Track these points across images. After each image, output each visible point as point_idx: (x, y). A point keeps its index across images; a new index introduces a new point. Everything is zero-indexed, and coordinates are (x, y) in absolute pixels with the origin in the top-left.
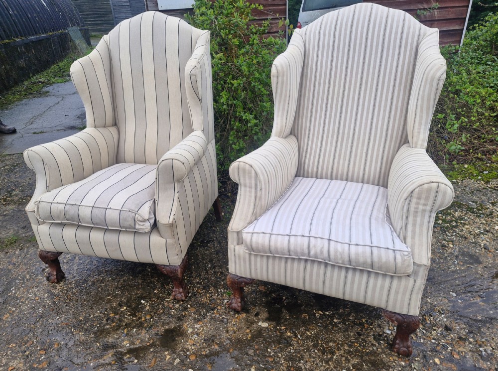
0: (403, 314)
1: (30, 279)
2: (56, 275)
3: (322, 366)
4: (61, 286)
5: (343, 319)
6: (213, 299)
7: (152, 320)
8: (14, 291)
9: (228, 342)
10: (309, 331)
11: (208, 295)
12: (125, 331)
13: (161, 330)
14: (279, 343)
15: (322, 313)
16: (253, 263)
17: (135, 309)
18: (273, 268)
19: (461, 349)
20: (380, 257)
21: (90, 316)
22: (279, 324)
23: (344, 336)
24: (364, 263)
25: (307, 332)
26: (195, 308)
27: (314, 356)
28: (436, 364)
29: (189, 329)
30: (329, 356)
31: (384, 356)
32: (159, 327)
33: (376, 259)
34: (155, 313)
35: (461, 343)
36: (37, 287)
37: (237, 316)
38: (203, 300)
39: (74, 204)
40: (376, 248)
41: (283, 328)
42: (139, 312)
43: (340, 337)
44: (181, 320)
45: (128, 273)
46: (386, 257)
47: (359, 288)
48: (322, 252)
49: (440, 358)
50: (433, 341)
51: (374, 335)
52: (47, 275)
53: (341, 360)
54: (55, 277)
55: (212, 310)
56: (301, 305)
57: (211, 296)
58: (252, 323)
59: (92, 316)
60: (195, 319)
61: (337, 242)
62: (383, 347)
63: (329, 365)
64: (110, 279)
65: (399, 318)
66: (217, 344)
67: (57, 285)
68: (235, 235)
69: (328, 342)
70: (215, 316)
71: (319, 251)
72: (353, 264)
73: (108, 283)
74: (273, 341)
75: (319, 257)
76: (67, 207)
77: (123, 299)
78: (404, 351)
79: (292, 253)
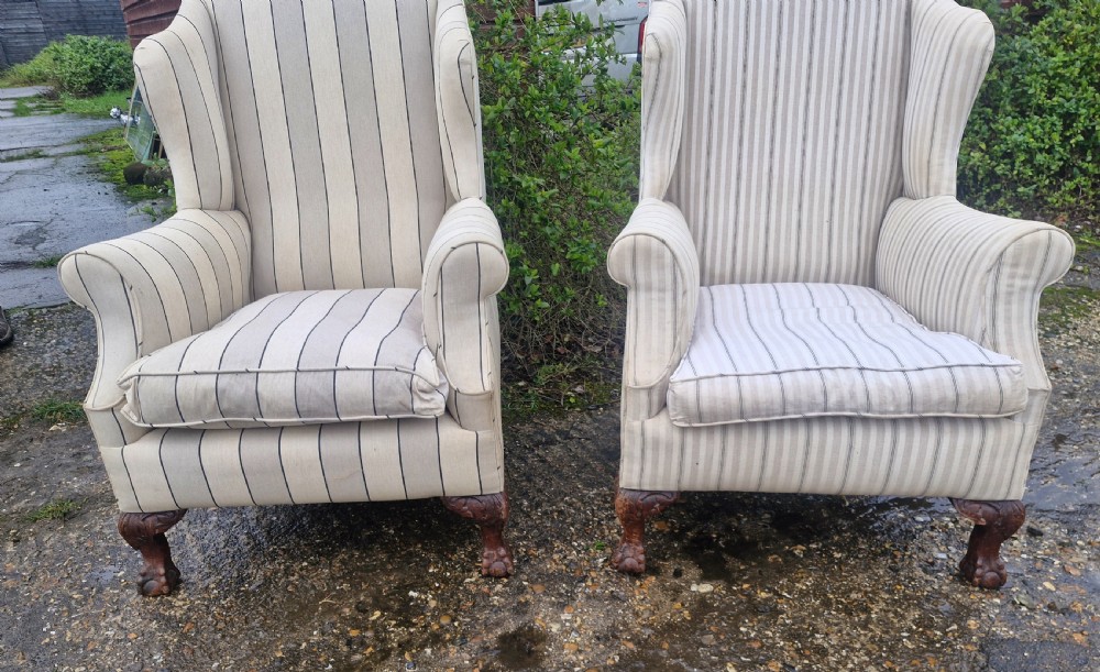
0: (994, 502)
1: (85, 599)
2: (165, 575)
3: (859, 636)
4: (184, 600)
5: (849, 551)
6: (572, 561)
7: (456, 624)
8: (53, 633)
9: (649, 631)
10: (798, 582)
11: (556, 557)
12: (407, 656)
13: (491, 638)
14: (756, 614)
15: (804, 548)
16: (689, 450)
17: (406, 613)
18: (737, 452)
19: (1075, 560)
20: (971, 385)
21: (300, 645)
22: (730, 581)
23: (869, 577)
24: (942, 401)
25: (797, 585)
26: (542, 583)
27: (835, 621)
28: (1050, 591)
29: (552, 625)
31: (959, 596)
32: (481, 634)
33: (963, 390)
34: (455, 611)
35: (1069, 550)
36: (116, 612)
37: (638, 583)
38: (550, 567)
39: (244, 370)
40: (960, 368)
41: (746, 586)
42: (416, 616)
43: (863, 579)
44: (525, 613)
45: (344, 545)
46: (983, 382)
47: (920, 461)
48: (853, 395)
49: (1051, 581)
50: (1025, 556)
51: (921, 566)
52: (140, 579)
53: (888, 619)
54: (163, 580)
55: (581, 582)
56: (754, 543)
57: (565, 557)
58: (677, 591)
59: (304, 645)
60: (553, 604)
62: (947, 581)
63: (871, 631)
64: (305, 564)
65: (990, 510)
66: (629, 640)
67: (169, 598)
68: (643, 396)
69: (846, 593)
70: (594, 592)
71: (847, 396)
72: (919, 408)
73: (304, 572)
74: (741, 613)
75: (847, 406)
76: (224, 381)
77: (362, 599)
78: (993, 579)
79: (790, 409)
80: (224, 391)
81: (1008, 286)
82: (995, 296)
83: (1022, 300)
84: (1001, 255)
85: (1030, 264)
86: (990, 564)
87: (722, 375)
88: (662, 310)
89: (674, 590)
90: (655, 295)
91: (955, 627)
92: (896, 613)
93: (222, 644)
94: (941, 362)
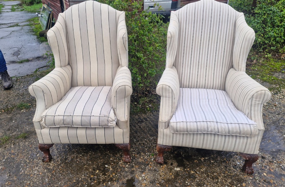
0: (251, 154)
1: (30, 162)
4: (53, 164)
5: (215, 160)
6: (145, 159)
7: (116, 175)
8: (22, 171)
9: (163, 181)
10: (201, 169)
11: (142, 157)
12: (104, 184)
13: (125, 180)
14: (190, 178)
15: (204, 159)
16: (174, 138)
17: (104, 171)
18: (186, 139)
19: (273, 167)
20: (244, 129)
21: (79, 179)
22: (185, 168)
23: (219, 169)
24: (236, 132)
25: (201, 170)
26: (138, 165)
27: (209, 181)
28: (265, 176)
29: (140, 178)
30: (217, 180)
31: (242, 176)
32: (122, 179)
33: (242, 129)
34: (116, 172)
36: (37, 166)
38: (140, 160)
39: (69, 115)
40: (241, 124)
41: (188, 169)
42: (107, 172)
43: (218, 170)
44: (133, 173)
45: (90, 150)
46: (247, 128)
47: (231, 144)
48: (214, 129)
49: (266, 173)
50: (260, 165)
51: (233, 166)
52: (43, 158)
53: (223, 181)
54: (48, 159)
55: (147, 165)
56: (191, 156)
57: (144, 158)
59: (80, 179)
60: (140, 171)
61: (221, 123)
62: (239, 171)
63: (218, 185)
64: (81, 155)
65: (249, 156)
66: (158, 183)
67: (49, 163)
68: (164, 124)
69: (213, 173)
70: (150, 168)
71: (213, 129)
72: (231, 133)
73: (81, 158)
74: (187, 177)
75: (213, 131)
76: (65, 117)
77: (94, 166)
78: (250, 172)
79: (199, 131)
80: (65, 120)
81: (255, 103)
82: (251, 105)
83: (258, 106)
84: (253, 95)
85: (260, 98)
86: (250, 168)
87: (183, 122)
88: (169, 102)
89: (170, 169)
90: (167, 99)
91: (239, 185)
92: (225, 180)
93: (61, 177)
94: (237, 122)
